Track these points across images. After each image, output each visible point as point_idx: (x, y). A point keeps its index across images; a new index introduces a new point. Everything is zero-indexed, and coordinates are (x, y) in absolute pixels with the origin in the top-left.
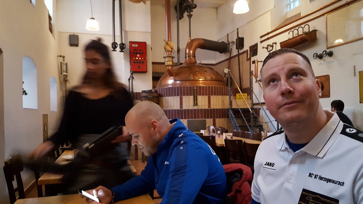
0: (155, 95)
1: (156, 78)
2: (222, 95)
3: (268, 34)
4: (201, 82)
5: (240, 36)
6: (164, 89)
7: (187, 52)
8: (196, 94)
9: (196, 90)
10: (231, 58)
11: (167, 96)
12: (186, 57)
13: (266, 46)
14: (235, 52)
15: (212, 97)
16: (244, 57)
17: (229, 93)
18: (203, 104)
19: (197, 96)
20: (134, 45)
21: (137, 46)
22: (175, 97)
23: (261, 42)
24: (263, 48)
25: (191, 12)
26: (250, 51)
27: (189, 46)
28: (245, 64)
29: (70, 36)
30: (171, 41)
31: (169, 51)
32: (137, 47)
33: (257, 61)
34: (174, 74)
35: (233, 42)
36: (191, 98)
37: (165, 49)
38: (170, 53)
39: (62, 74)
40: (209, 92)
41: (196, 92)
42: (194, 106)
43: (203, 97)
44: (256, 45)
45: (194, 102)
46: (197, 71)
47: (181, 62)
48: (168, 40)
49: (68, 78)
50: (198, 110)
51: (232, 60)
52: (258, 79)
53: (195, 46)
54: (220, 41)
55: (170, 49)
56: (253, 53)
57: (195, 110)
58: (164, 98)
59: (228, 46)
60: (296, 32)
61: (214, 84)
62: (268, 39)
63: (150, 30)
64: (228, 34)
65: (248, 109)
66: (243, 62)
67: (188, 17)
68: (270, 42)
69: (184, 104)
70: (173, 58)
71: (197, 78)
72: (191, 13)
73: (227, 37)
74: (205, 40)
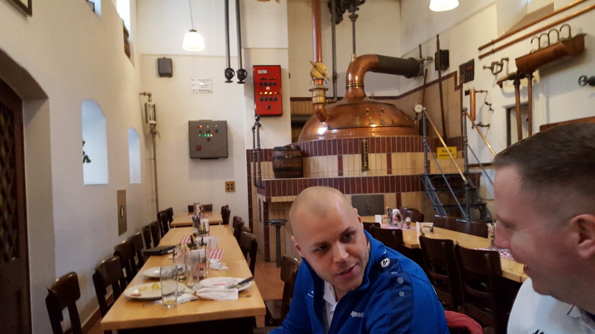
0: (296, 153)
1: (298, 124)
2: (412, 151)
3: (493, 43)
4: (373, 131)
5: (442, 48)
6: (311, 142)
7: (350, 79)
8: (366, 151)
9: (366, 144)
10: (426, 86)
11: (316, 155)
12: (347, 88)
13: (489, 65)
14: (433, 75)
15: (393, 155)
16: (449, 84)
17: (425, 148)
18: (379, 167)
19: (367, 155)
20: (261, 71)
21: (265, 72)
22: (330, 157)
23: (481, 57)
24: (485, 68)
25: (355, 11)
26: (461, 72)
27: (353, 68)
28: (452, 96)
29: (159, 60)
30: (321, 62)
31: (318, 79)
32: (265, 74)
33: (474, 90)
34: (328, 118)
35: (430, 59)
36: (358, 157)
37: (312, 76)
38: (320, 83)
39: (147, 122)
40: (388, 147)
41: (366, 148)
42: (363, 171)
43: (378, 155)
44: (471, 64)
45: (363, 164)
46: (367, 111)
47: (339, 95)
48: (318, 61)
49: (158, 129)
50: (370, 178)
51: (428, 89)
52: (476, 122)
53: (363, 68)
54: (406, 57)
55: (320, 76)
56: (466, 75)
57: (364, 178)
58: (312, 158)
59: (421, 66)
60: (544, 38)
61: (398, 134)
62: (493, 52)
63: (286, 45)
64: (420, 46)
65: (459, 175)
66: (448, 92)
67: (350, 20)
68: (497, 57)
69: (345, 168)
70: (325, 90)
71: (367, 124)
72: (357, 13)
73: (418, 50)
74: (379, 57)
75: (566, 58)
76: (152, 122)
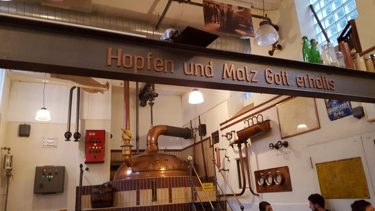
0: (110, 190)
1: (114, 168)
2: (185, 186)
3: (227, 122)
4: (162, 173)
5: (202, 123)
6: (122, 181)
7: (149, 139)
8: (155, 187)
9: (155, 182)
10: (195, 144)
11: (122, 190)
12: (147, 145)
13: (225, 135)
14: (198, 139)
15: (173, 189)
16: (207, 144)
17: (191, 185)
18: (164, 198)
19: (156, 189)
20: (91, 134)
21: (94, 134)
22: (131, 192)
23: (221, 129)
24: (223, 136)
25: (152, 100)
26: (213, 138)
27: (151, 133)
28: (209, 151)
29: (21, 126)
30: (129, 129)
32: (94, 136)
33: (218, 148)
34: (132, 164)
35: (196, 129)
36: (150, 191)
38: (128, 142)
39: (4, 168)
40: (170, 183)
41: (155, 185)
42: (153, 201)
43: (163, 189)
44: (217, 133)
45: (153, 196)
46: (157, 160)
47: (140, 148)
48: (126, 129)
49: (12, 172)
50: (157, 206)
51: (197, 146)
52: (221, 168)
53: (157, 133)
54: (184, 127)
55: (128, 138)
56: (215, 139)
57: (153, 207)
58: (119, 192)
59: (192, 132)
60: (250, 121)
61: (177, 175)
62: (227, 127)
63: (109, 117)
64: (191, 121)
66: (207, 149)
67: (149, 105)
68: (229, 130)
69: (141, 199)
70: (131, 146)
71: (157, 168)
72: (153, 101)
73: (190, 123)
74: (167, 126)
75: (261, 133)
76: (9, 168)
